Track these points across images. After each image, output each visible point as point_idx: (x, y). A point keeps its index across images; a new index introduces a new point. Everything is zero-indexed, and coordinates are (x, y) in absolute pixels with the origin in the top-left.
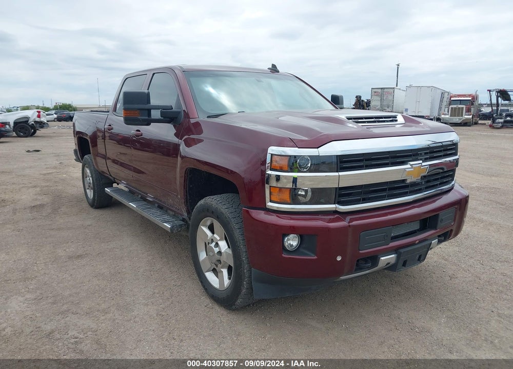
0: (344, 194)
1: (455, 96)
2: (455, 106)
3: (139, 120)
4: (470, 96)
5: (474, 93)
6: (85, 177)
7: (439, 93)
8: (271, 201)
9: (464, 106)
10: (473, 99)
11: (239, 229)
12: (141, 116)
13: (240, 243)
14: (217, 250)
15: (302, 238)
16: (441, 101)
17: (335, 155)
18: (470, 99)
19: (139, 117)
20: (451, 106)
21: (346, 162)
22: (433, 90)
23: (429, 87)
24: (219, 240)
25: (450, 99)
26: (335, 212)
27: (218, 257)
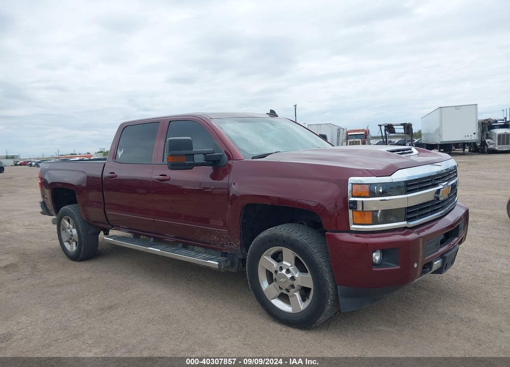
0: (411, 213)
1: (351, 131)
2: (352, 140)
3: (185, 165)
4: (363, 130)
5: (366, 129)
6: (61, 228)
7: (336, 128)
8: (354, 224)
9: (360, 140)
10: (366, 132)
11: (318, 252)
12: (187, 161)
13: (322, 265)
14: (289, 276)
15: (384, 253)
16: (338, 136)
17: (402, 181)
18: (364, 133)
19: (186, 162)
20: (349, 141)
21: (410, 186)
22: (331, 127)
23: (327, 124)
24: (290, 266)
25: (347, 134)
26: (406, 228)
27: (291, 282)
